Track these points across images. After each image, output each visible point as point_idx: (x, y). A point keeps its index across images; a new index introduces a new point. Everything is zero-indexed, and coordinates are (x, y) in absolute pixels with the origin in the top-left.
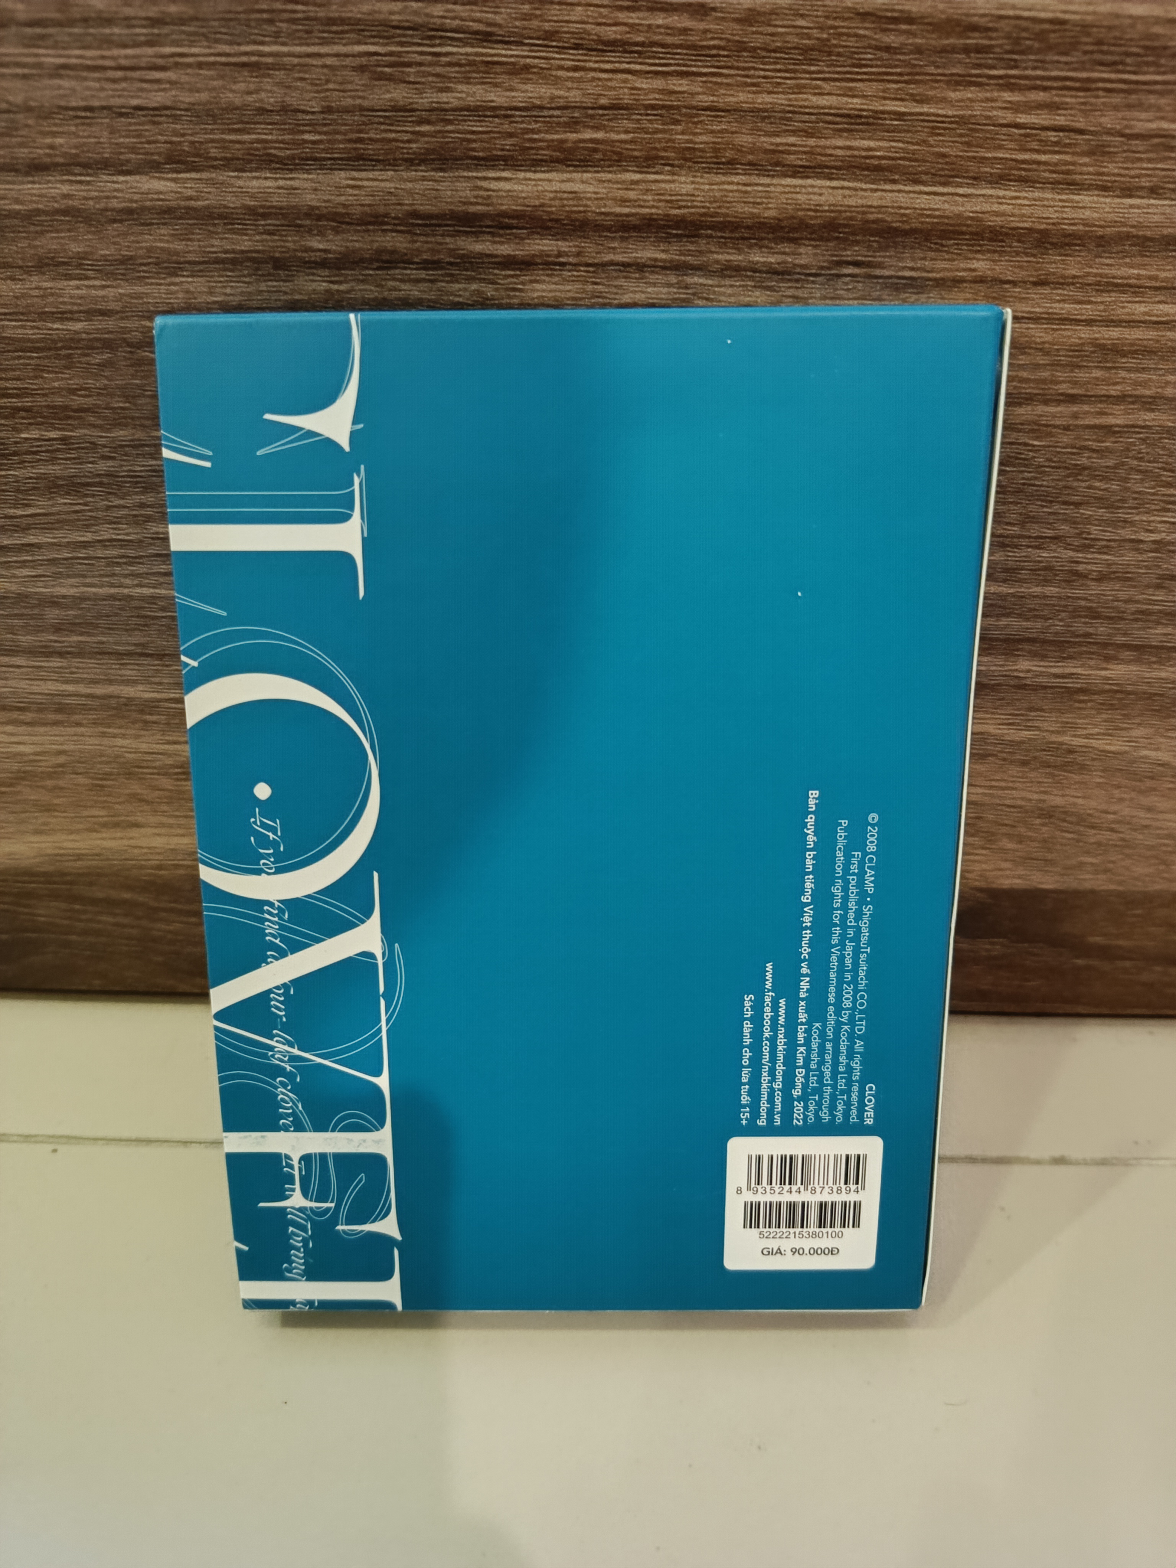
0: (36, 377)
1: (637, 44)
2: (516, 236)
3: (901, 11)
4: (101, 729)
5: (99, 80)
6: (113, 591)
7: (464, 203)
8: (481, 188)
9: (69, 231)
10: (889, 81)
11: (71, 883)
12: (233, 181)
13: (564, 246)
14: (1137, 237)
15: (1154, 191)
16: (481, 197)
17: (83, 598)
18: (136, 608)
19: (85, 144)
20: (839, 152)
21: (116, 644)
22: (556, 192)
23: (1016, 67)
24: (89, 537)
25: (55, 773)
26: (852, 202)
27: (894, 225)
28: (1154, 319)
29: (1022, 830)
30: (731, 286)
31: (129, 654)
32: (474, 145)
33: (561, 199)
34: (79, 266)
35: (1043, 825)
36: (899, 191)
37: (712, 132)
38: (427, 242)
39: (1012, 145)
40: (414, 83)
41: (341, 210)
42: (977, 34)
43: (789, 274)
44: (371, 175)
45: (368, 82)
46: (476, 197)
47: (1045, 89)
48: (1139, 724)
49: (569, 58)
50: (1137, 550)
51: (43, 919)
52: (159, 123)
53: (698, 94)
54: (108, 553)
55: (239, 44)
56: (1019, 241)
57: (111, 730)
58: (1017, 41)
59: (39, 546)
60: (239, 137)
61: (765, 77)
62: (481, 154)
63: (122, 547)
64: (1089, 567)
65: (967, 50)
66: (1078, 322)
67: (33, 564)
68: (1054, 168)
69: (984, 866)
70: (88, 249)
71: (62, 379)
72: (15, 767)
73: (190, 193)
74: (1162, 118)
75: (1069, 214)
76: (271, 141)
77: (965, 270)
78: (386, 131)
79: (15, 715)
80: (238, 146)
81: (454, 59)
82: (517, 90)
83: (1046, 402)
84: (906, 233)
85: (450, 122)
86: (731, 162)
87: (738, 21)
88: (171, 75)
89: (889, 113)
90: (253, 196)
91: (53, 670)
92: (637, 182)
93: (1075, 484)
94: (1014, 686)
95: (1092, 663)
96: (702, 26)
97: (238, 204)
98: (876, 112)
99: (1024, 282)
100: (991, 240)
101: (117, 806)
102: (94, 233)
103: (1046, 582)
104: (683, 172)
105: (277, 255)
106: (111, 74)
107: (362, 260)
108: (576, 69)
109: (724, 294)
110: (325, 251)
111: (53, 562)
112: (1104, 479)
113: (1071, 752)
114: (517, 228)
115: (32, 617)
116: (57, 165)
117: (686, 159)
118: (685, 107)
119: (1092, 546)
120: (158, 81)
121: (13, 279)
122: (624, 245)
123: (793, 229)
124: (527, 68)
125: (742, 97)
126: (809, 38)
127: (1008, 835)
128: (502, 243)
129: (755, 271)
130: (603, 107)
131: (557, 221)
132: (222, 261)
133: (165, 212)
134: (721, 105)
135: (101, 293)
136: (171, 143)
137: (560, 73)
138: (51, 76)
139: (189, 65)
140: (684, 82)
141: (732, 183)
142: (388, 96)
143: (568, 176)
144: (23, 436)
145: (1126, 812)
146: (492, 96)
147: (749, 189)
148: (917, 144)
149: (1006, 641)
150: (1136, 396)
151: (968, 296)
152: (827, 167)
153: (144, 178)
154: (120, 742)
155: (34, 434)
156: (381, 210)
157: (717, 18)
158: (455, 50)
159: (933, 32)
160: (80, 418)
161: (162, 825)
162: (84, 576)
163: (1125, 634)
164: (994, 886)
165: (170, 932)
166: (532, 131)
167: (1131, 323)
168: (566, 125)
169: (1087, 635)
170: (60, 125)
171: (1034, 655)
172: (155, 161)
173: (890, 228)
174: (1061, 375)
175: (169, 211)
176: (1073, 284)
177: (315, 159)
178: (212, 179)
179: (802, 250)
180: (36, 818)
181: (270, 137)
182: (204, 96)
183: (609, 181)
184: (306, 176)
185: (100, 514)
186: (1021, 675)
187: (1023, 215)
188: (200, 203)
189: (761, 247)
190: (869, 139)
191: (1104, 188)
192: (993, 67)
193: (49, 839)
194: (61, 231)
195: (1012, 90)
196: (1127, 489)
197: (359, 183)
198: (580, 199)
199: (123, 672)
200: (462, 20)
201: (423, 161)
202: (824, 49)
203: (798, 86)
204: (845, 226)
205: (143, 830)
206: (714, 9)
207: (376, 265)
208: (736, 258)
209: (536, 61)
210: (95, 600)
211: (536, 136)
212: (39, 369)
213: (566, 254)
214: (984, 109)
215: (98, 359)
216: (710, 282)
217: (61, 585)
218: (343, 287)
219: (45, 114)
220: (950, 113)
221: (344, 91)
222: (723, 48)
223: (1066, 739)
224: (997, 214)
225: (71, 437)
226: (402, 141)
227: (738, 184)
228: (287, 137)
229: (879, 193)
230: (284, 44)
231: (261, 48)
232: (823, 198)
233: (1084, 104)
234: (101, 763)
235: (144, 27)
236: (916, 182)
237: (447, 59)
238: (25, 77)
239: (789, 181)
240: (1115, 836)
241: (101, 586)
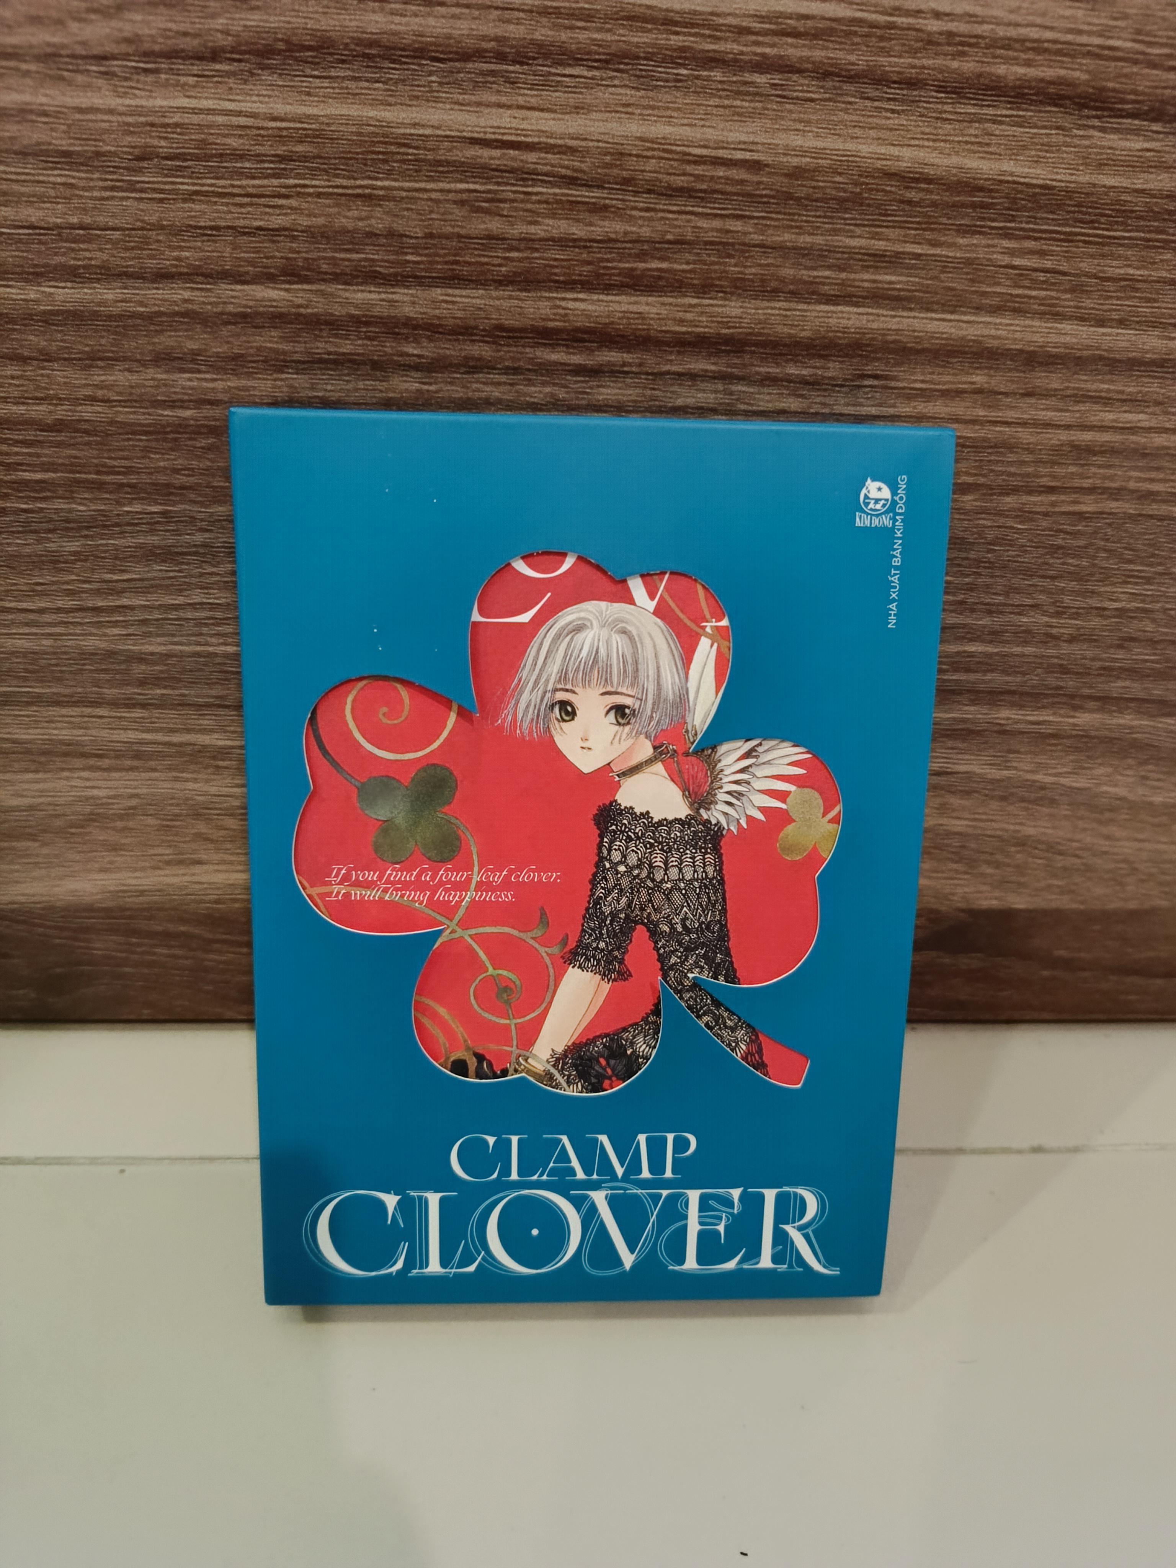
0: (143, 457)
1: (701, 191)
2: (587, 348)
3: (921, 173)
4: (175, 774)
5: (227, 204)
6: (199, 648)
7: (544, 320)
8: (559, 307)
9: (186, 330)
10: (909, 228)
11: (131, 917)
12: (340, 293)
13: (627, 357)
14: (1108, 359)
15: (1122, 323)
16: (560, 315)
17: (169, 656)
18: (219, 664)
19: (208, 257)
20: (866, 285)
21: (196, 696)
22: (624, 312)
23: (1014, 221)
24: (180, 600)
25: (126, 814)
26: (875, 326)
27: (909, 345)
28: (1121, 425)
29: (999, 857)
30: (769, 394)
31: (208, 705)
32: (556, 271)
33: (629, 318)
34: (193, 361)
35: (1018, 852)
36: (914, 317)
37: (760, 265)
38: (509, 352)
39: (1008, 283)
40: (506, 216)
41: (436, 322)
42: (981, 194)
43: (819, 384)
44: (464, 293)
45: (466, 214)
46: (555, 314)
47: (1036, 239)
48: (1100, 764)
49: (642, 201)
50: (1101, 616)
51: (100, 953)
52: (278, 242)
53: (750, 233)
54: (197, 614)
55: (355, 179)
56: (1011, 360)
57: (184, 775)
58: (1014, 200)
59: (131, 608)
60: (348, 256)
61: (806, 221)
62: (562, 278)
63: (211, 610)
64: (1062, 631)
65: (974, 206)
66: (1058, 427)
67: (125, 624)
68: (1041, 301)
69: (966, 890)
70: (203, 347)
71: (168, 459)
72: (88, 809)
73: (300, 301)
74: (1129, 266)
75: (1053, 338)
76: (378, 260)
77: (965, 383)
78: (480, 256)
79: (92, 762)
80: (347, 263)
81: (544, 198)
82: (596, 226)
83: (1030, 493)
84: (918, 352)
85: (537, 250)
86: (775, 291)
87: (786, 175)
88: (293, 202)
89: (909, 253)
90: (356, 306)
91: (135, 720)
92: (694, 306)
93: (1051, 561)
94: (996, 732)
95: (1062, 712)
96: (756, 178)
97: (344, 312)
98: (899, 253)
99: (1015, 394)
100: (988, 358)
101: (182, 845)
102: (210, 333)
103: (1026, 643)
104: (734, 298)
105: (375, 358)
106: (238, 200)
107: (451, 365)
108: (648, 210)
109: (763, 400)
110: (419, 356)
111: (144, 622)
112: (1075, 556)
113: (1042, 788)
114: (589, 341)
115: (118, 672)
116: (181, 274)
117: (736, 288)
118: (739, 244)
119: (1065, 613)
120: (280, 207)
121: (129, 370)
122: (680, 357)
123: (825, 347)
124: (606, 207)
125: (787, 236)
126: (845, 192)
127: (988, 863)
128: (574, 354)
129: (790, 381)
130: (669, 242)
131: (623, 336)
132: (325, 361)
133: (276, 317)
134: (769, 243)
135: (211, 385)
136: (287, 259)
137: (634, 213)
138: (185, 201)
139: (310, 195)
140: (739, 223)
141: (775, 308)
142: (483, 226)
143: (633, 299)
144: (126, 509)
145: (1089, 840)
146: (574, 230)
147: (788, 313)
148: (930, 279)
149: (990, 693)
150: (1105, 488)
151: (968, 404)
152: (855, 296)
153: (259, 288)
154: (191, 785)
155: (137, 507)
156: (472, 323)
157: (770, 173)
158: (544, 190)
159: (947, 191)
160: (181, 494)
161: (223, 862)
162: (173, 635)
163: (1091, 687)
164: (974, 907)
165: (224, 962)
166: (608, 260)
167: (1102, 428)
168: (637, 256)
169: (1059, 688)
170: (188, 241)
171: (1013, 705)
172: (271, 274)
173: (905, 348)
174: (1043, 470)
175: (281, 316)
176: (1055, 396)
177: (416, 277)
178: (322, 291)
179: (831, 365)
180: (103, 857)
181: (376, 257)
182: (321, 221)
183: (671, 304)
184: (406, 291)
185: (194, 580)
186: (1002, 722)
187: (1015, 339)
188: (309, 311)
189: (796, 362)
190: (891, 274)
191: (1082, 319)
192: (994, 220)
193: (114, 876)
194: (180, 330)
195: (1009, 239)
196: (1094, 565)
197: (454, 299)
198: (644, 318)
199: (201, 722)
200: (553, 166)
201: (511, 283)
202: (857, 201)
203: (834, 230)
204: (868, 345)
205: (205, 867)
206: (767, 165)
207: (463, 370)
208: (774, 370)
209: (614, 202)
210: (182, 657)
211: (610, 265)
212: (146, 450)
213: (630, 365)
214: (987, 253)
215: (203, 442)
216: (751, 390)
217: (149, 643)
218: (432, 388)
219: (175, 231)
220: (958, 255)
221: (445, 221)
222: (773, 197)
223: (1039, 777)
224: (994, 337)
225: (171, 511)
226: (494, 265)
227: (780, 309)
228: (392, 257)
229: (898, 319)
230: (395, 180)
231: (374, 182)
232: (851, 322)
233: (1066, 252)
234: (172, 805)
235: (272, 162)
236: (928, 310)
237: (538, 198)
238: (161, 200)
239: (823, 307)
240: (1078, 861)
241: (189, 644)
